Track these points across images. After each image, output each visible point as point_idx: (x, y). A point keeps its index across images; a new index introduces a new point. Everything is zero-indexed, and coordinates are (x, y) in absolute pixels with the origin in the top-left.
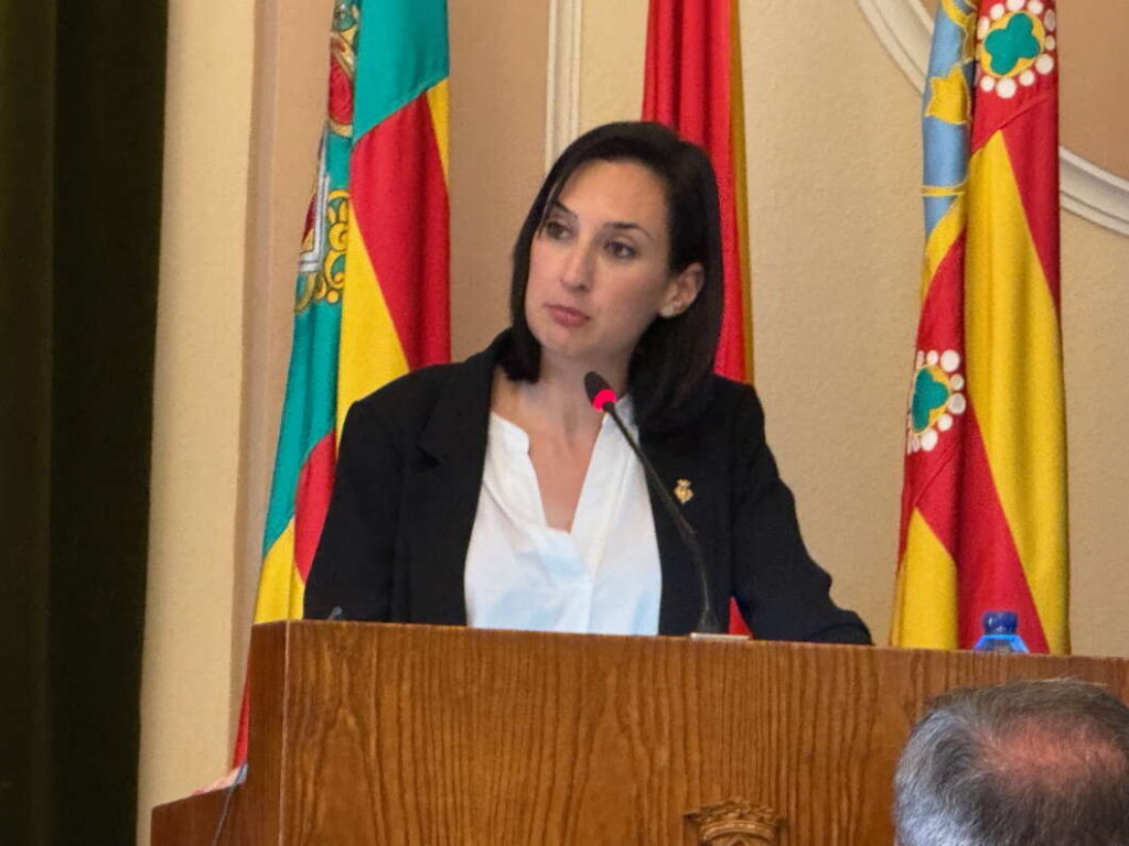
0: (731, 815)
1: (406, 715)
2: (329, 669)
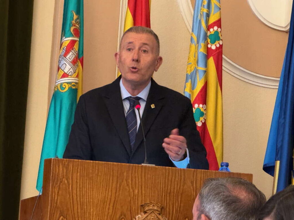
0: (151, 205)
1: (78, 181)
2: (61, 169)
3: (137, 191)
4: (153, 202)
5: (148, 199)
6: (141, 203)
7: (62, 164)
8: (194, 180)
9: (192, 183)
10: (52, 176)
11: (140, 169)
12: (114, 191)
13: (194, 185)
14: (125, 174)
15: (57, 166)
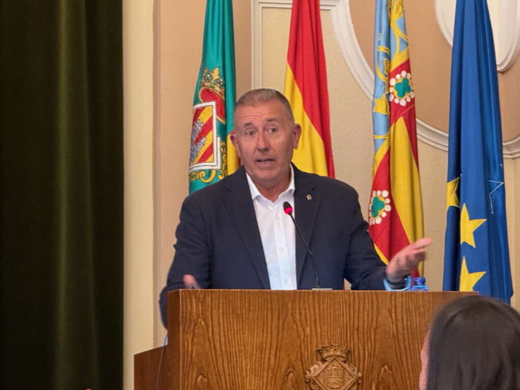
0: (332, 349)
1: (221, 320)
2: (194, 305)
3: (308, 330)
4: (334, 344)
5: (326, 341)
6: (317, 347)
7: (196, 298)
8: (392, 308)
9: (390, 311)
10: (183, 317)
11: (311, 297)
12: (275, 332)
13: (393, 315)
14: (290, 305)
15: (188, 301)
